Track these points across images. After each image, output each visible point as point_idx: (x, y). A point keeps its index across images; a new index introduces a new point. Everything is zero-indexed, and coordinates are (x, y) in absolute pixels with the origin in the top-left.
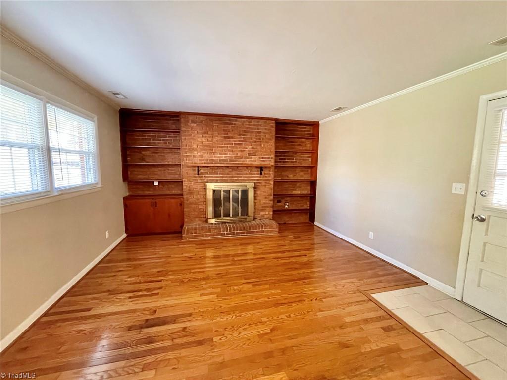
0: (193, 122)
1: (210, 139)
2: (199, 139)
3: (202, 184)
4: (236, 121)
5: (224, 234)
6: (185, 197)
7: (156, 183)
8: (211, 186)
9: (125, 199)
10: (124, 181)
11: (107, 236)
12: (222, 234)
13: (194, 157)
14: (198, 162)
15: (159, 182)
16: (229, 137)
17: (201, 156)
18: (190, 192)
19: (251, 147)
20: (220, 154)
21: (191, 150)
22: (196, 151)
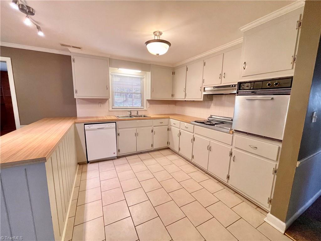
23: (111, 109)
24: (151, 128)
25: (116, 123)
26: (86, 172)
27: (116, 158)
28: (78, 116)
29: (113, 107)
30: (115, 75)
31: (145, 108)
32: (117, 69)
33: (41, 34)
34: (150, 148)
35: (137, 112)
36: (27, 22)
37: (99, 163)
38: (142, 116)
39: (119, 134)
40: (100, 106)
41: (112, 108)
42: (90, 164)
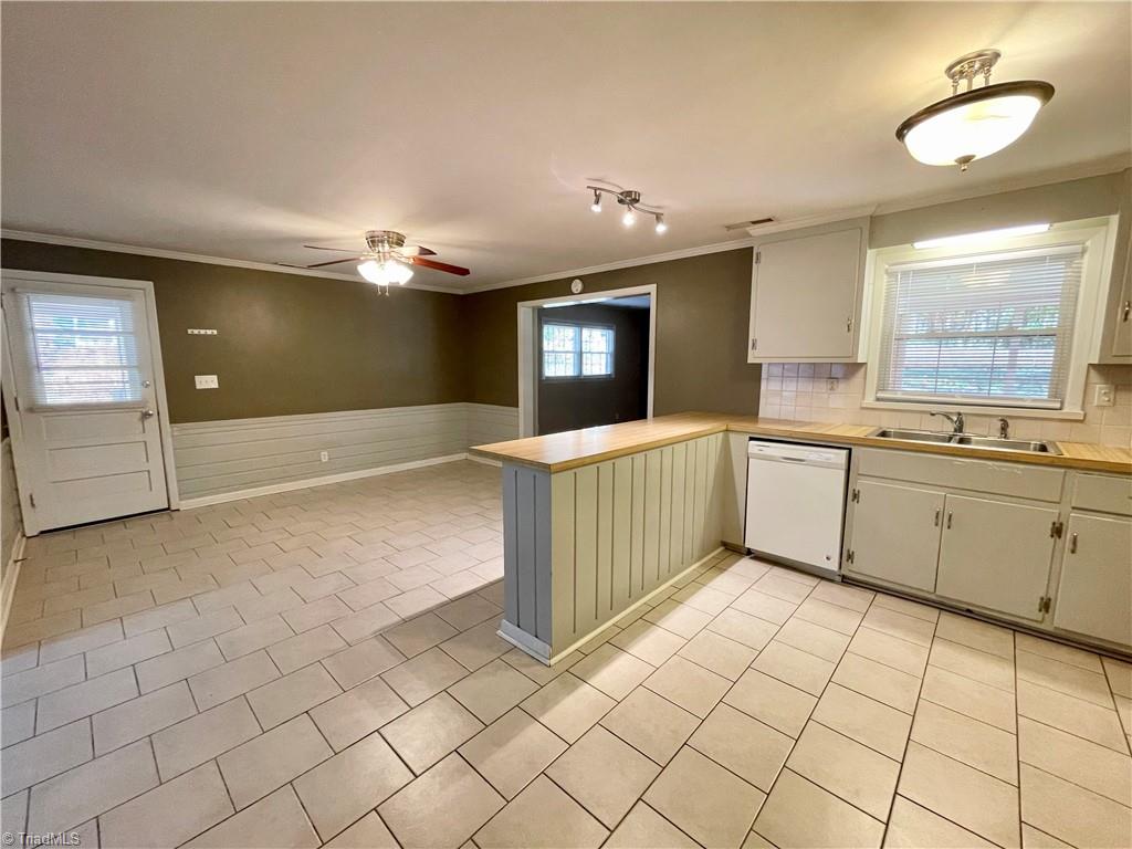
23: (870, 401)
24: (1051, 514)
25: (850, 450)
26: (722, 570)
27: (839, 579)
28: (761, 415)
29: (880, 395)
30: (905, 274)
31: (1072, 409)
32: (908, 246)
33: (661, 229)
34: (1028, 612)
35: (999, 424)
36: (629, 219)
37: (775, 568)
38: (1025, 445)
39: (856, 496)
40: (829, 387)
41: (878, 399)
42: (753, 562)
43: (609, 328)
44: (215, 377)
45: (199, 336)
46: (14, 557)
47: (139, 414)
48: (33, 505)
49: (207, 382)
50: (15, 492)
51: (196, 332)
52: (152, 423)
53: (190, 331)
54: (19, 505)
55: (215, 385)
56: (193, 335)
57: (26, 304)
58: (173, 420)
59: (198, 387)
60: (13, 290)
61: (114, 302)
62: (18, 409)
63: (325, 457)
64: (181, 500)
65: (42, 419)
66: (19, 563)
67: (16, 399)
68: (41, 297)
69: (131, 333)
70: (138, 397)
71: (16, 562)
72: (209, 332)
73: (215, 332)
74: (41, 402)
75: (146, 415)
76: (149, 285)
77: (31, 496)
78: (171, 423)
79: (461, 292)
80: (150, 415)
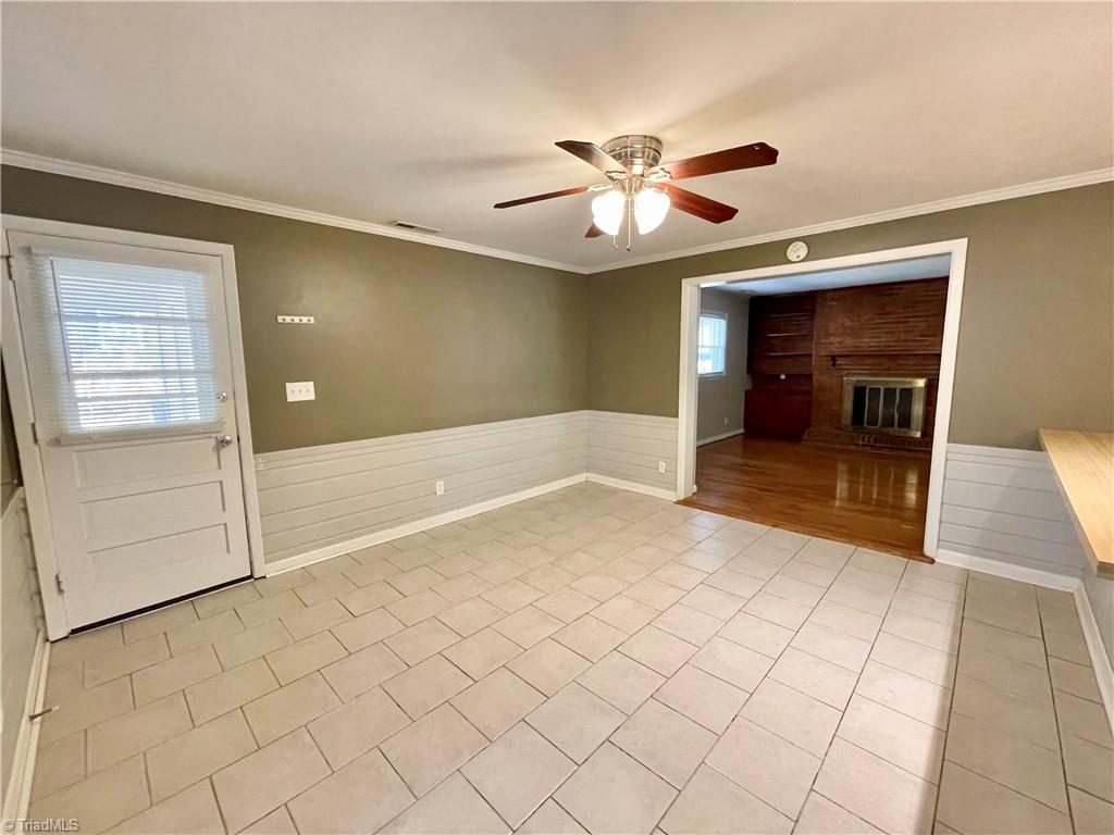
0: (833, 300)
1: (855, 319)
2: (840, 321)
3: (839, 379)
4: (901, 289)
5: (859, 445)
6: (814, 394)
7: (783, 377)
8: (851, 380)
9: (747, 393)
10: (748, 373)
11: (726, 422)
12: (855, 445)
13: (831, 343)
14: (836, 350)
15: (787, 376)
16: (887, 314)
17: (840, 343)
18: (822, 388)
19: (925, 324)
20: (870, 338)
21: (828, 335)
22: (834, 335)
43: (722, 317)
44: (311, 385)
45: (292, 324)
46: (28, 712)
47: (213, 442)
48: (60, 591)
49: (300, 392)
50: (32, 573)
51: (288, 319)
52: (230, 453)
53: (280, 319)
54: (39, 593)
55: (311, 396)
56: (284, 324)
57: (49, 273)
58: (257, 450)
59: (289, 400)
60: (28, 251)
61: (180, 273)
62: (36, 441)
63: (440, 487)
64: (266, 563)
65: (74, 456)
66: (39, 719)
67: (33, 425)
68: (71, 262)
69: (203, 321)
70: (211, 417)
71: (32, 718)
72: (305, 320)
73: (312, 319)
74: (72, 429)
75: (223, 443)
76: (227, 250)
77: (57, 577)
78: (255, 452)
79: (586, 271)
80: (228, 443)
